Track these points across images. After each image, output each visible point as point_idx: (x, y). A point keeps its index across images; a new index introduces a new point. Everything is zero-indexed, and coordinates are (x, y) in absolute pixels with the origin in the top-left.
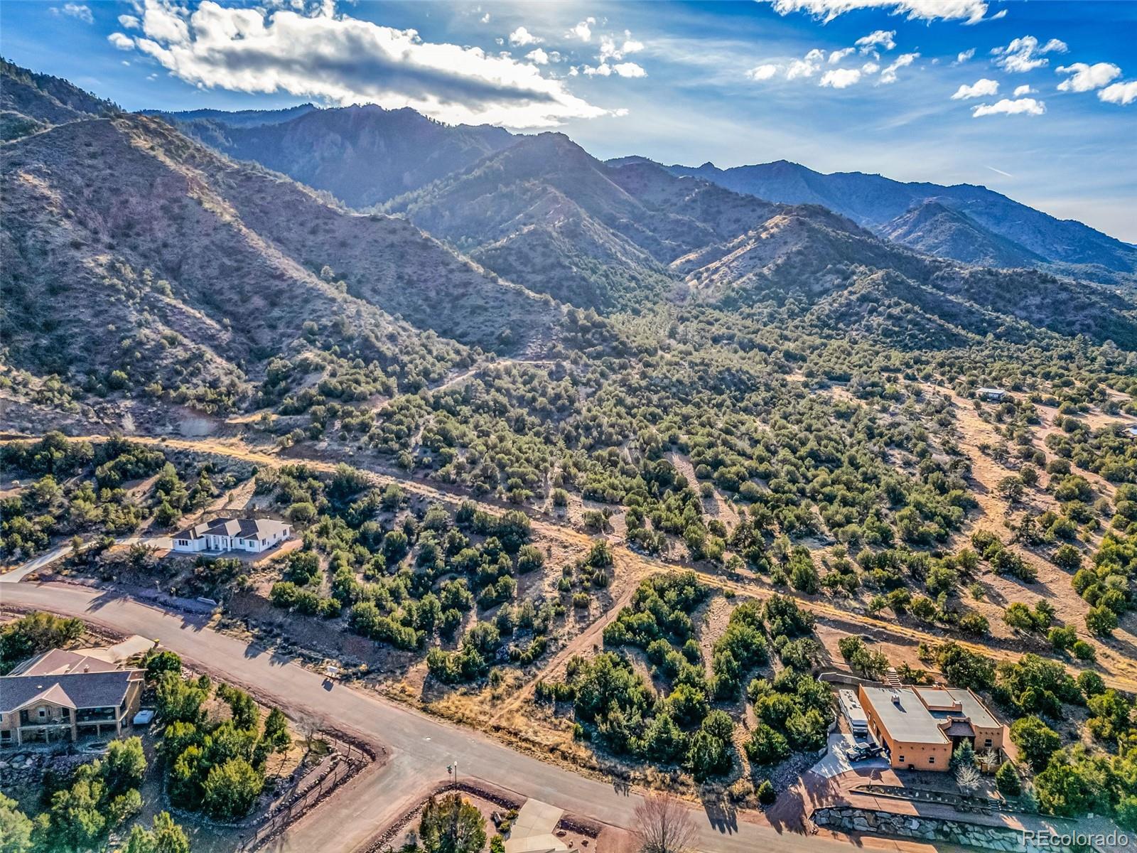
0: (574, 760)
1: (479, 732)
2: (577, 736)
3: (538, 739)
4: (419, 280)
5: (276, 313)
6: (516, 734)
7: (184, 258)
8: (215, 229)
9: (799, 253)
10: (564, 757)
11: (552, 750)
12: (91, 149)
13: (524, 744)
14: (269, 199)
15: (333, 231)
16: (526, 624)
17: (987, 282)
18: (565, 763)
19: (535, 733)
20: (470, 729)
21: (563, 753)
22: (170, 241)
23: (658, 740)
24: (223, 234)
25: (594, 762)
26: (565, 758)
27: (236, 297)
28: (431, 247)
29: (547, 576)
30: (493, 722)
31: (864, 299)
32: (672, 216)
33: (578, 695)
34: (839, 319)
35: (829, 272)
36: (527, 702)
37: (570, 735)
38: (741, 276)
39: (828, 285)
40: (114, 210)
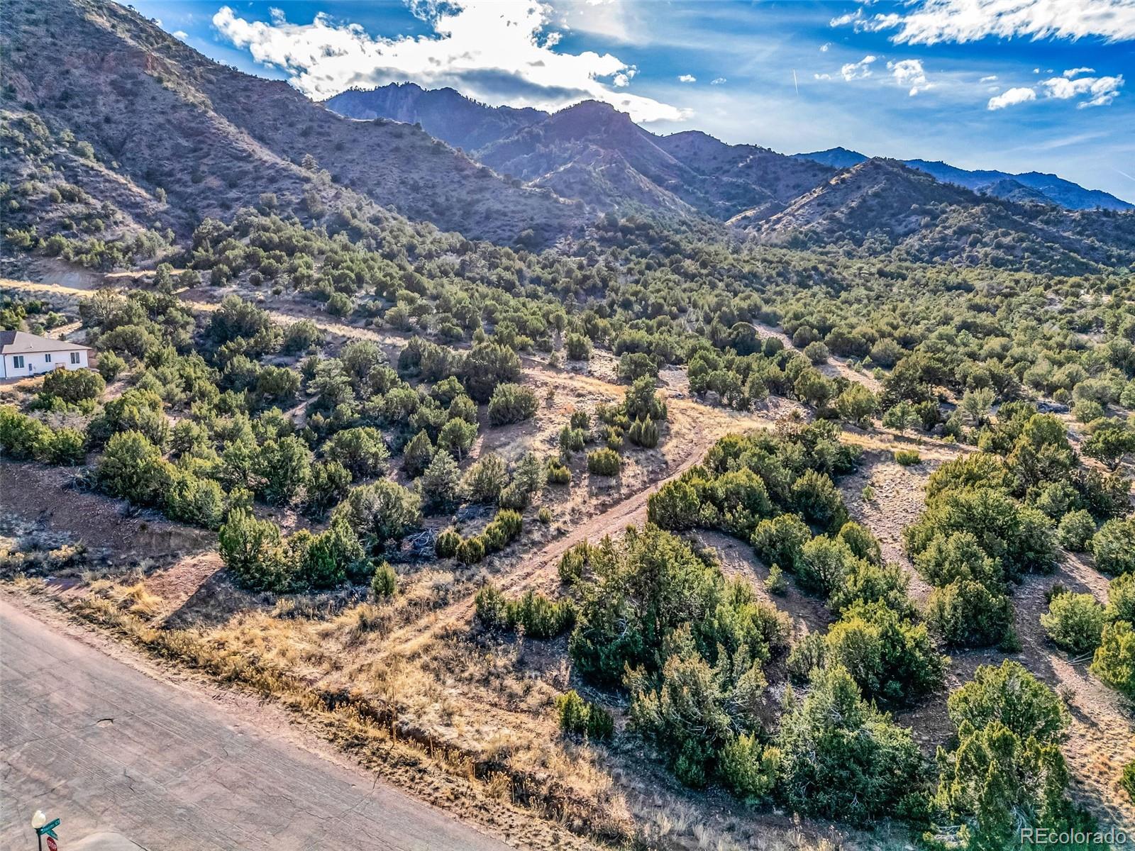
0: (551, 805)
1: (274, 709)
2: (572, 730)
3: (449, 735)
4: (426, 186)
5: (233, 194)
6: (384, 719)
7: (130, 136)
8: (174, 107)
9: (876, 195)
10: (521, 792)
11: (485, 769)
12: (33, 16)
13: (402, 749)
14: (255, 97)
15: (329, 135)
16: (486, 499)
17: (1103, 224)
18: (520, 815)
19: (447, 716)
20: (254, 701)
21: (517, 779)
22: (117, 117)
23: (830, 747)
24: (184, 113)
25: (619, 811)
26: (522, 797)
27: (187, 178)
28: (444, 152)
29: (540, 429)
30: (332, 682)
31: (962, 232)
32: (725, 179)
33: (582, 620)
34: (933, 254)
35: (915, 212)
36: (446, 636)
37: (550, 725)
38: (808, 222)
39: (912, 226)
40: (48, 78)
